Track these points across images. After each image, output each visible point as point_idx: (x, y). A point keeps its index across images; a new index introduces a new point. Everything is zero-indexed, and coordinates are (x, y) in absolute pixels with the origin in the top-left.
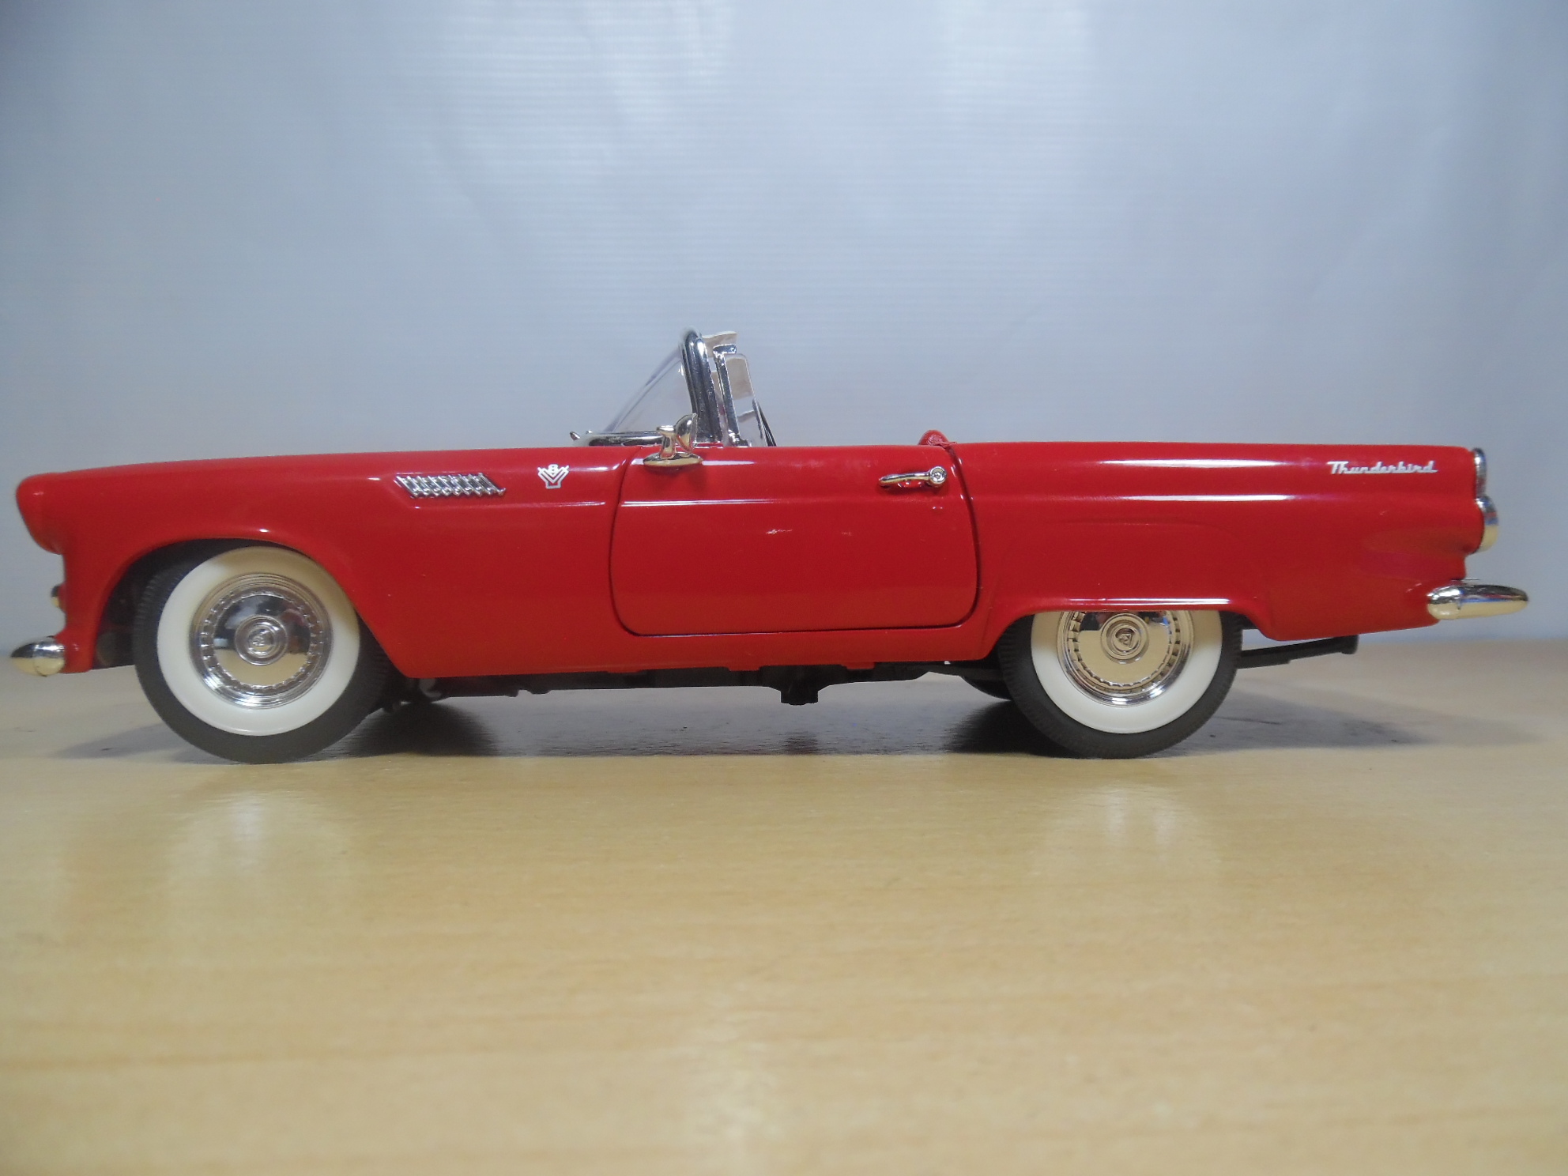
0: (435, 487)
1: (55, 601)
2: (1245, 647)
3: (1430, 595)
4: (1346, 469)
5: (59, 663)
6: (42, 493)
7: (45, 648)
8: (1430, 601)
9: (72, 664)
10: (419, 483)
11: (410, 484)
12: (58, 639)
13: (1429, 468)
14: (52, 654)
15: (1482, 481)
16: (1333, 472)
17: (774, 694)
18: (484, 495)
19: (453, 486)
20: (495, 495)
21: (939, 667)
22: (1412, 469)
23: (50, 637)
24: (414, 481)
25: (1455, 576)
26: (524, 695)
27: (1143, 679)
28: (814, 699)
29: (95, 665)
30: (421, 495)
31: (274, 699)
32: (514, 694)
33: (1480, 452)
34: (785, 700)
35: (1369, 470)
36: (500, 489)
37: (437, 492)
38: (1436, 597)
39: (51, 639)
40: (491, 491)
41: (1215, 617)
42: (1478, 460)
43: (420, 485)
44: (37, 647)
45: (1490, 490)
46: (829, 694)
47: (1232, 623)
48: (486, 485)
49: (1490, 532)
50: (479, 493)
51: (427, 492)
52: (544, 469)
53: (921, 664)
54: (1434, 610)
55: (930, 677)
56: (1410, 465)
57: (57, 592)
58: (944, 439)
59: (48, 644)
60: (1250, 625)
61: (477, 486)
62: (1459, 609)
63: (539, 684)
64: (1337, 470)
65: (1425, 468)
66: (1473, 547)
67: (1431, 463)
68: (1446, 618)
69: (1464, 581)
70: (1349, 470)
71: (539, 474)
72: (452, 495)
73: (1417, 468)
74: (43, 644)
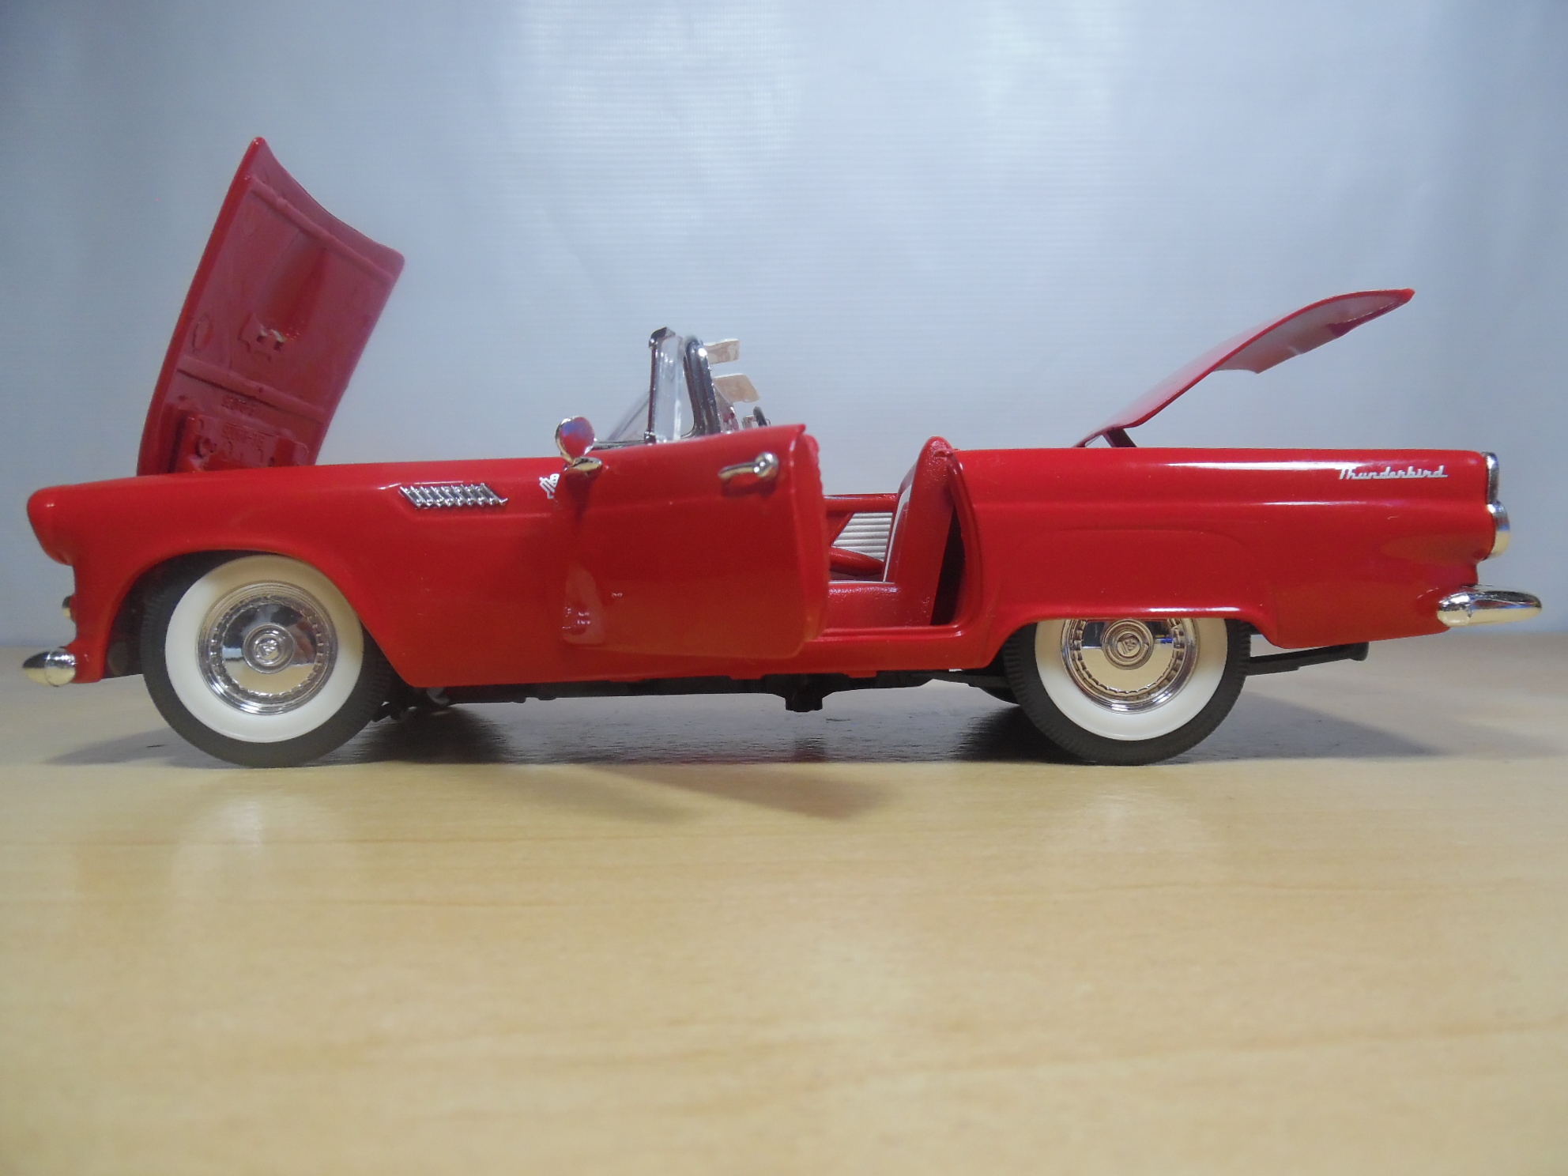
0: (438, 498)
1: (67, 612)
2: (1253, 654)
3: (1441, 602)
4: (1354, 474)
5: (71, 673)
6: (52, 505)
7: (57, 658)
8: (1441, 608)
9: (83, 674)
10: (422, 494)
11: (413, 494)
12: (69, 649)
13: (1440, 472)
14: (63, 664)
15: (1494, 486)
16: (1341, 477)
17: (777, 702)
18: (486, 505)
19: (455, 495)
20: (496, 505)
21: (944, 675)
22: (1422, 474)
23: (61, 647)
24: (417, 492)
25: (1468, 582)
26: (532, 702)
27: (1148, 686)
28: (818, 706)
29: (107, 673)
30: (424, 505)
31: (278, 707)
32: (522, 701)
33: (1493, 455)
34: (789, 707)
35: (1378, 475)
36: (502, 498)
37: (440, 503)
38: (1446, 603)
39: (63, 650)
40: (493, 501)
41: (1221, 624)
42: (1490, 463)
43: (422, 495)
44: (49, 658)
45: (1501, 494)
46: (835, 702)
47: (1238, 631)
48: (488, 496)
49: (1501, 537)
50: (481, 503)
51: (430, 502)
52: (546, 479)
53: (923, 672)
54: (1444, 617)
55: (934, 684)
56: (1420, 470)
57: (68, 602)
58: (948, 446)
59: (60, 654)
60: (1256, 631)
61: (479, 496)
62: (1470, 616)
63: (547, 692)
64: (1345, 475)
65: (1436, 472)
66: (1484, 554)
67: (1441, 468)
68: (1456, 626)
69: (1476, 588)
70: (1357, 475)
71: (541, 484)
72: (454, 506)
73: (1427, 473)
74: (55, 654)
